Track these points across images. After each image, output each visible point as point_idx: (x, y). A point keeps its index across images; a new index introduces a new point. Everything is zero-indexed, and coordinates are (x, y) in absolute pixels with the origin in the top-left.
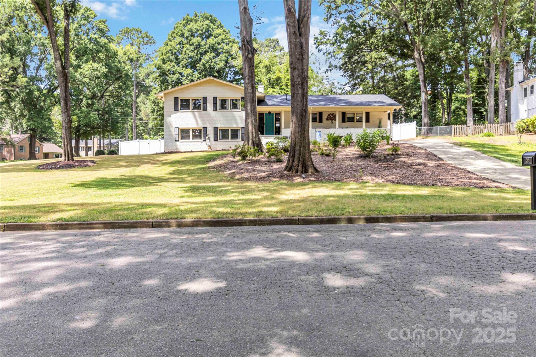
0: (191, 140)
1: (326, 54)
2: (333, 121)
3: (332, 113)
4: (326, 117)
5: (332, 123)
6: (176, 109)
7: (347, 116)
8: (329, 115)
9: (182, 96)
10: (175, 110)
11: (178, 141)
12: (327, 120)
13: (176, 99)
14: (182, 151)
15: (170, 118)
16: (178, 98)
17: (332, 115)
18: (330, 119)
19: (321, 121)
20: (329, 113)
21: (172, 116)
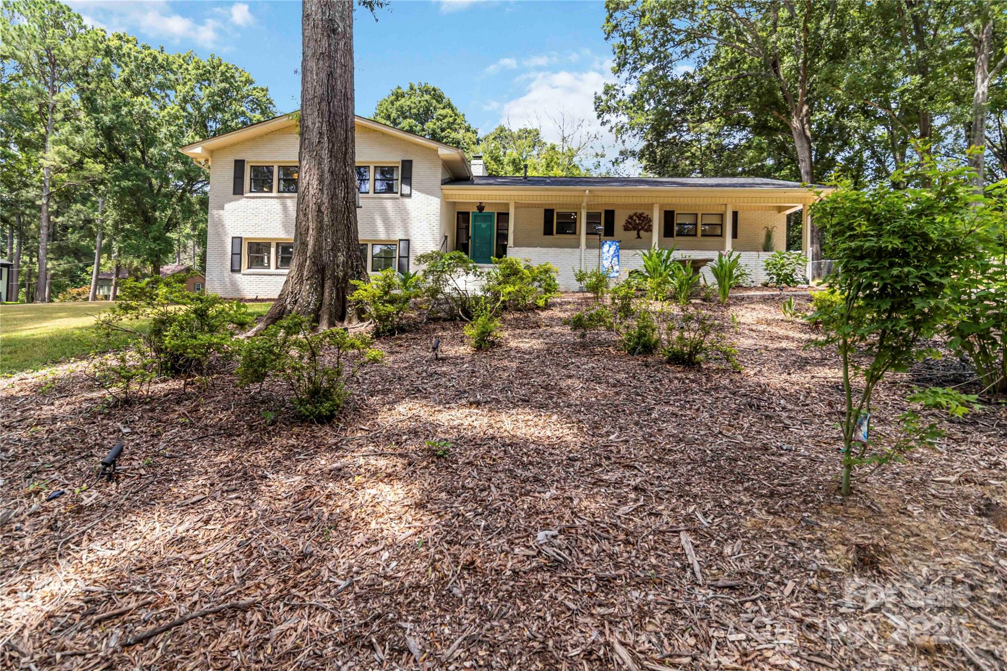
0: (273, 269)
1: (614, 130)
2: (642, 233)
3: (639, 211)
4: (623, 223)
5: (639, 237)
6: (238, 190)
7: (678, 220)
8: (631, 217)
9: (254, 157)
10: (234, 193)
11: (239, 271)
12: (626, 229)
13: (239, 165)
14: (248, 297)
15: (221, 212)
16: (243, 161)
17: (640, 216)
18: (634, 229)
19: (609, 231)
20: (632, 213)
21: (226, 206)
